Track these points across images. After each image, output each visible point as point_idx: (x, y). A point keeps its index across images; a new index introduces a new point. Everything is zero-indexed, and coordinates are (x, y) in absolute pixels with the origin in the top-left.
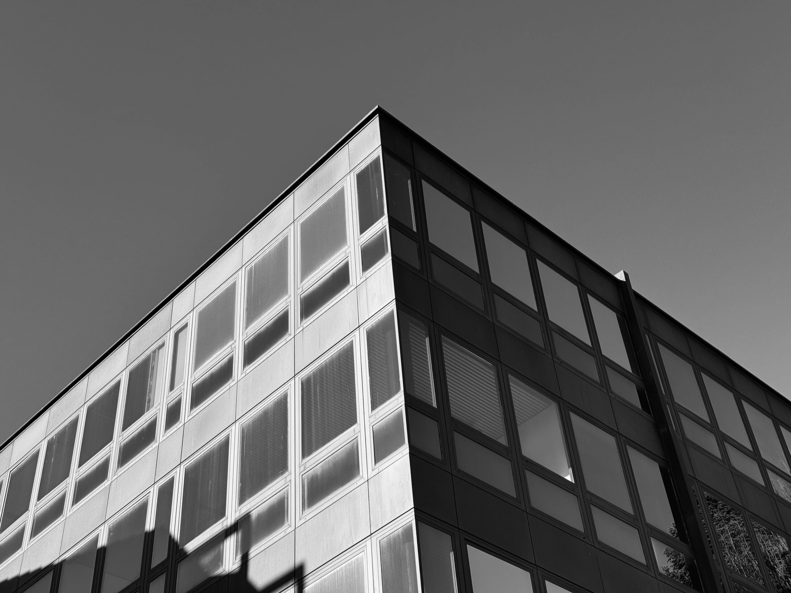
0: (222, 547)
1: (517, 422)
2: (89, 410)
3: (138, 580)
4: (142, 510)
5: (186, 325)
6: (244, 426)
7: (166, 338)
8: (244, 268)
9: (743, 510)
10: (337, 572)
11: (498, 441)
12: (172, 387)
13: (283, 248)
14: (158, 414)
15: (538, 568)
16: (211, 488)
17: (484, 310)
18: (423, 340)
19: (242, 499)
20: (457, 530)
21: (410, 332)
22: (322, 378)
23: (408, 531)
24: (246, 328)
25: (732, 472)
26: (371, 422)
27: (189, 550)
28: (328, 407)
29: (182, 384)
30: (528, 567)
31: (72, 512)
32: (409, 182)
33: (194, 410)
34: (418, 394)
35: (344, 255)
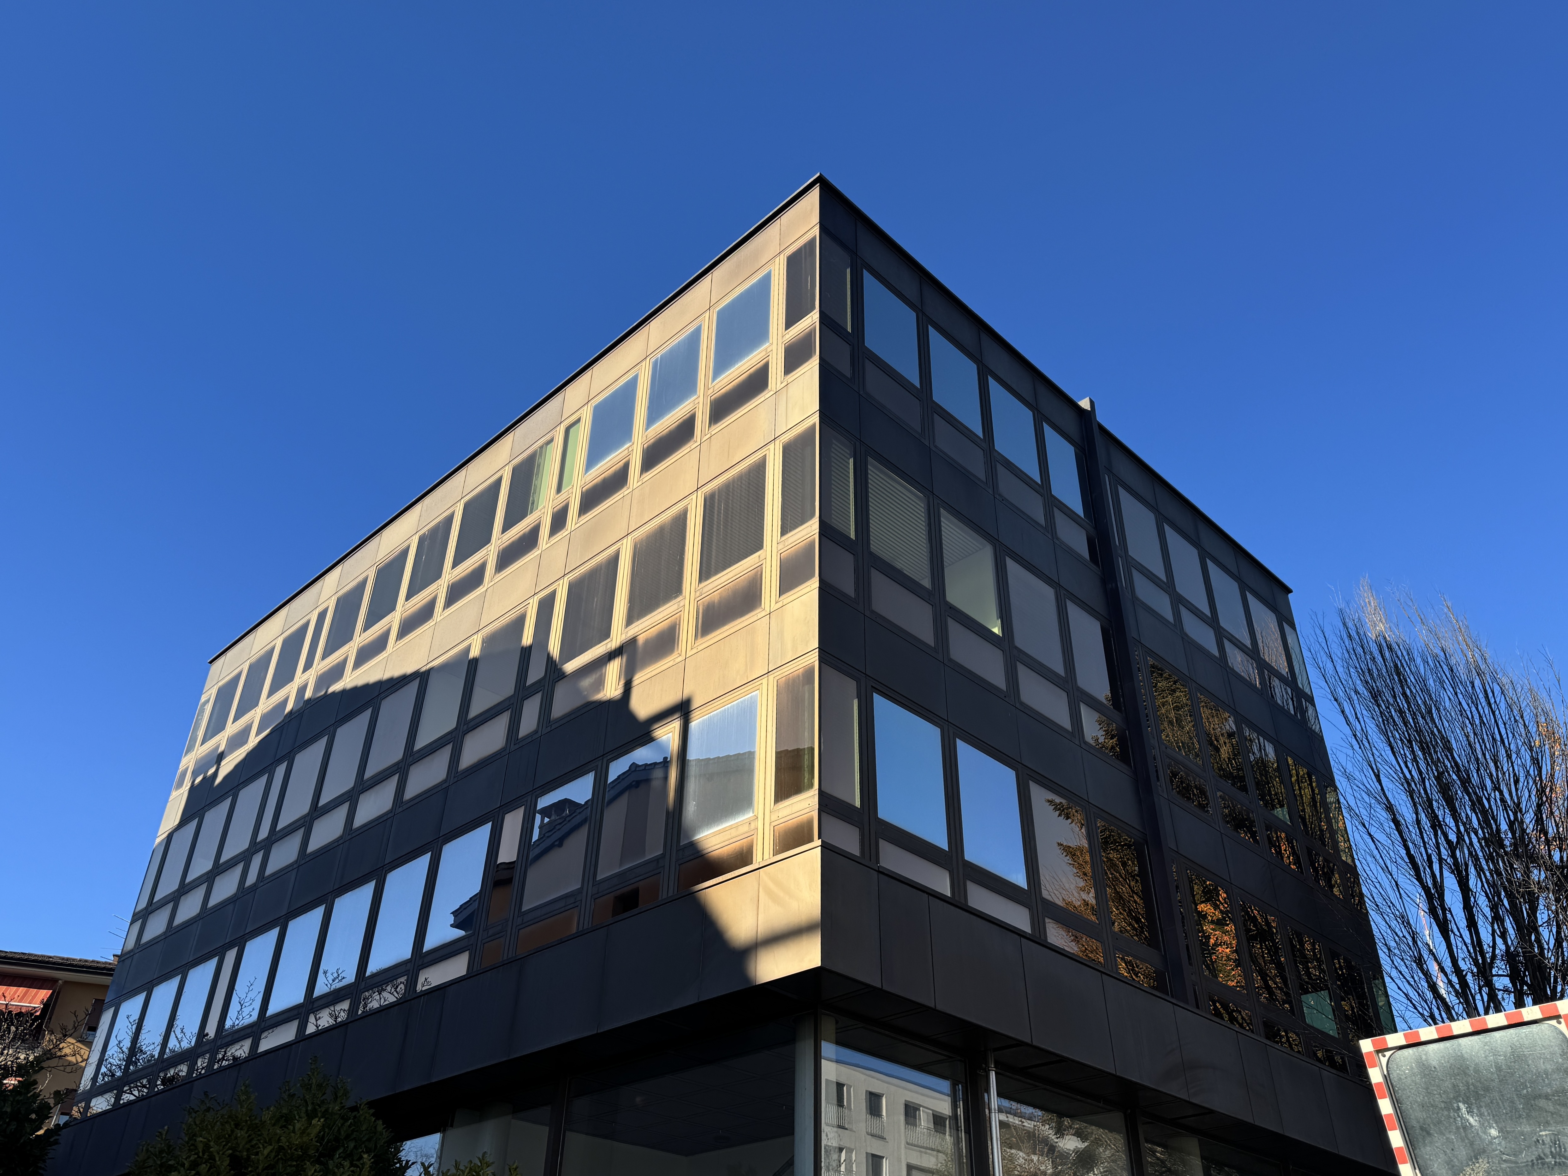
0: (604, 671)
1: (945, 563)
2: (467, 506)
3: (512, 696)
4: (519, 622)
5: (578, 420)
6: (637, 541)
7: (555, 433)
8: (648, 359)
9: (1190, 682)
10: (728, 709)
11: (921, 582)
12: (559, 489)
13: (694, 339)
14: (542, 518)
15: (949, 724)
16: (596, 605)
17: (920, 432)
18: (847, 460)
19: (630, 621)
20: (865, 676)
21: (833, 450)
22: (728, 494)
23: (809, 672)
24: (647, 429)
25: (1182, 638)
26: (779, 549)
27: (567, 671)
28: (732, 527)
29: (571, 487)
30: (939, 722)
31: (442, 617)
32: (848, 270)
33: (583, 517)
34: (836, 522)
35: (764, 353)
